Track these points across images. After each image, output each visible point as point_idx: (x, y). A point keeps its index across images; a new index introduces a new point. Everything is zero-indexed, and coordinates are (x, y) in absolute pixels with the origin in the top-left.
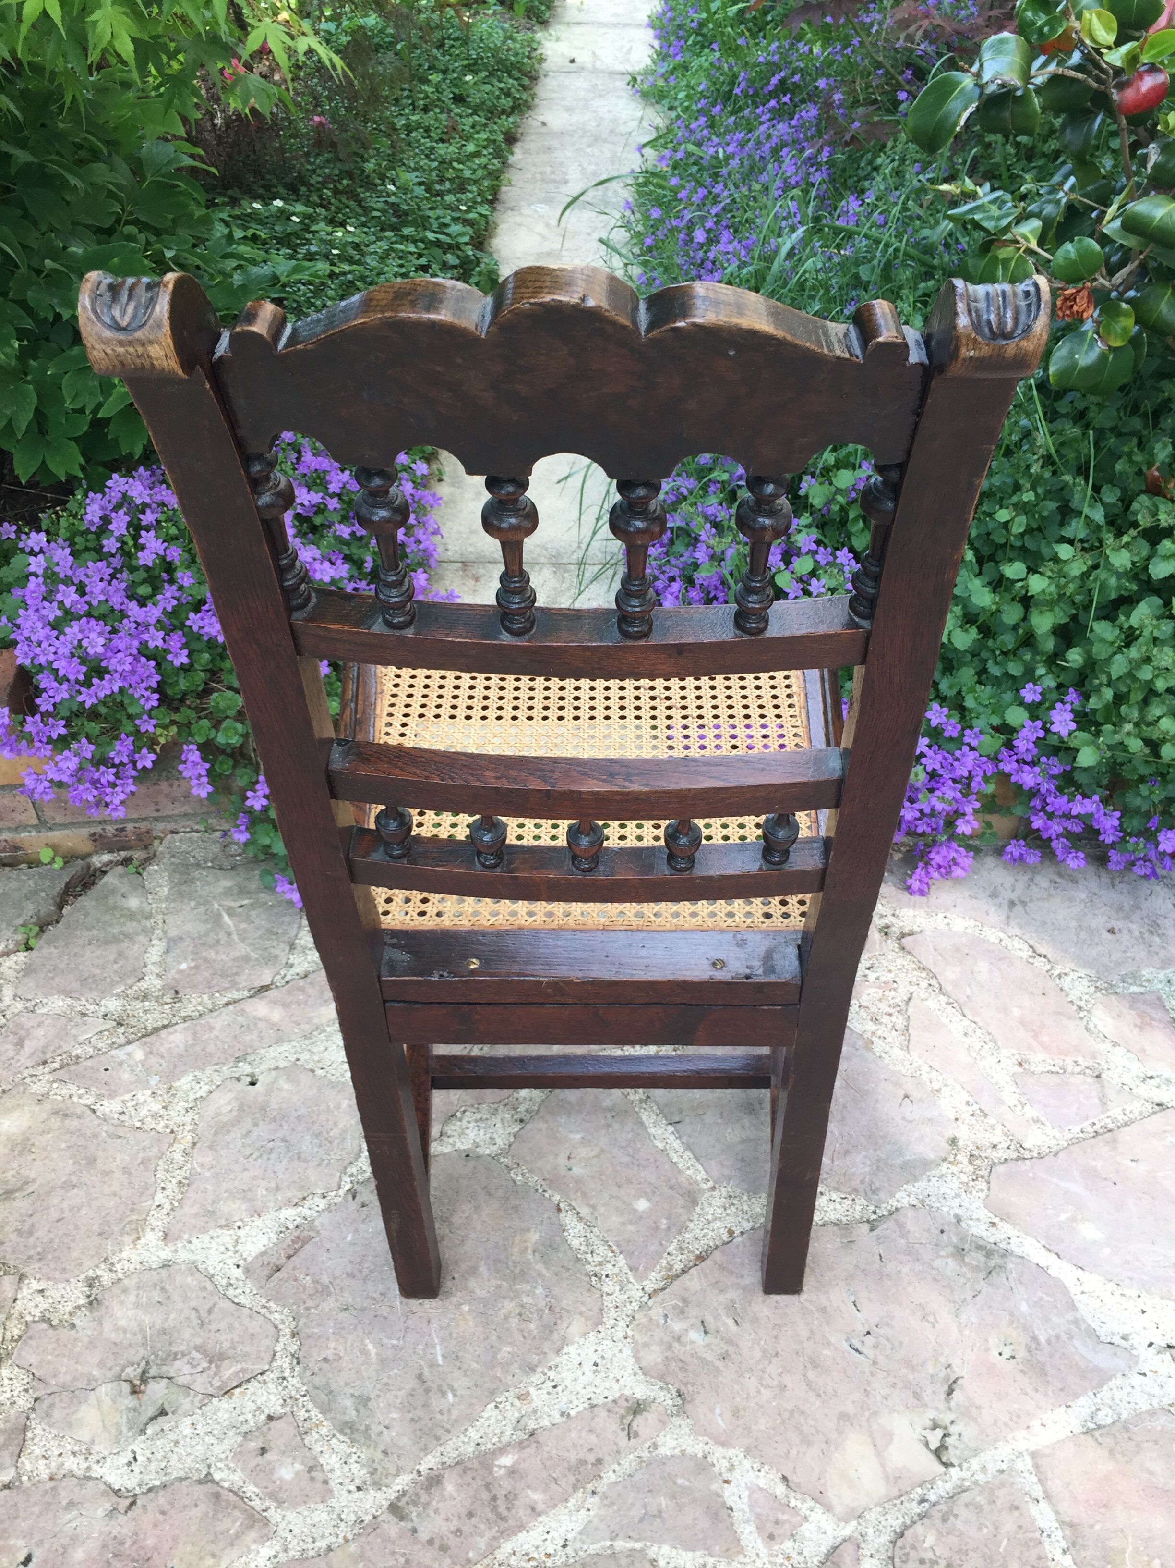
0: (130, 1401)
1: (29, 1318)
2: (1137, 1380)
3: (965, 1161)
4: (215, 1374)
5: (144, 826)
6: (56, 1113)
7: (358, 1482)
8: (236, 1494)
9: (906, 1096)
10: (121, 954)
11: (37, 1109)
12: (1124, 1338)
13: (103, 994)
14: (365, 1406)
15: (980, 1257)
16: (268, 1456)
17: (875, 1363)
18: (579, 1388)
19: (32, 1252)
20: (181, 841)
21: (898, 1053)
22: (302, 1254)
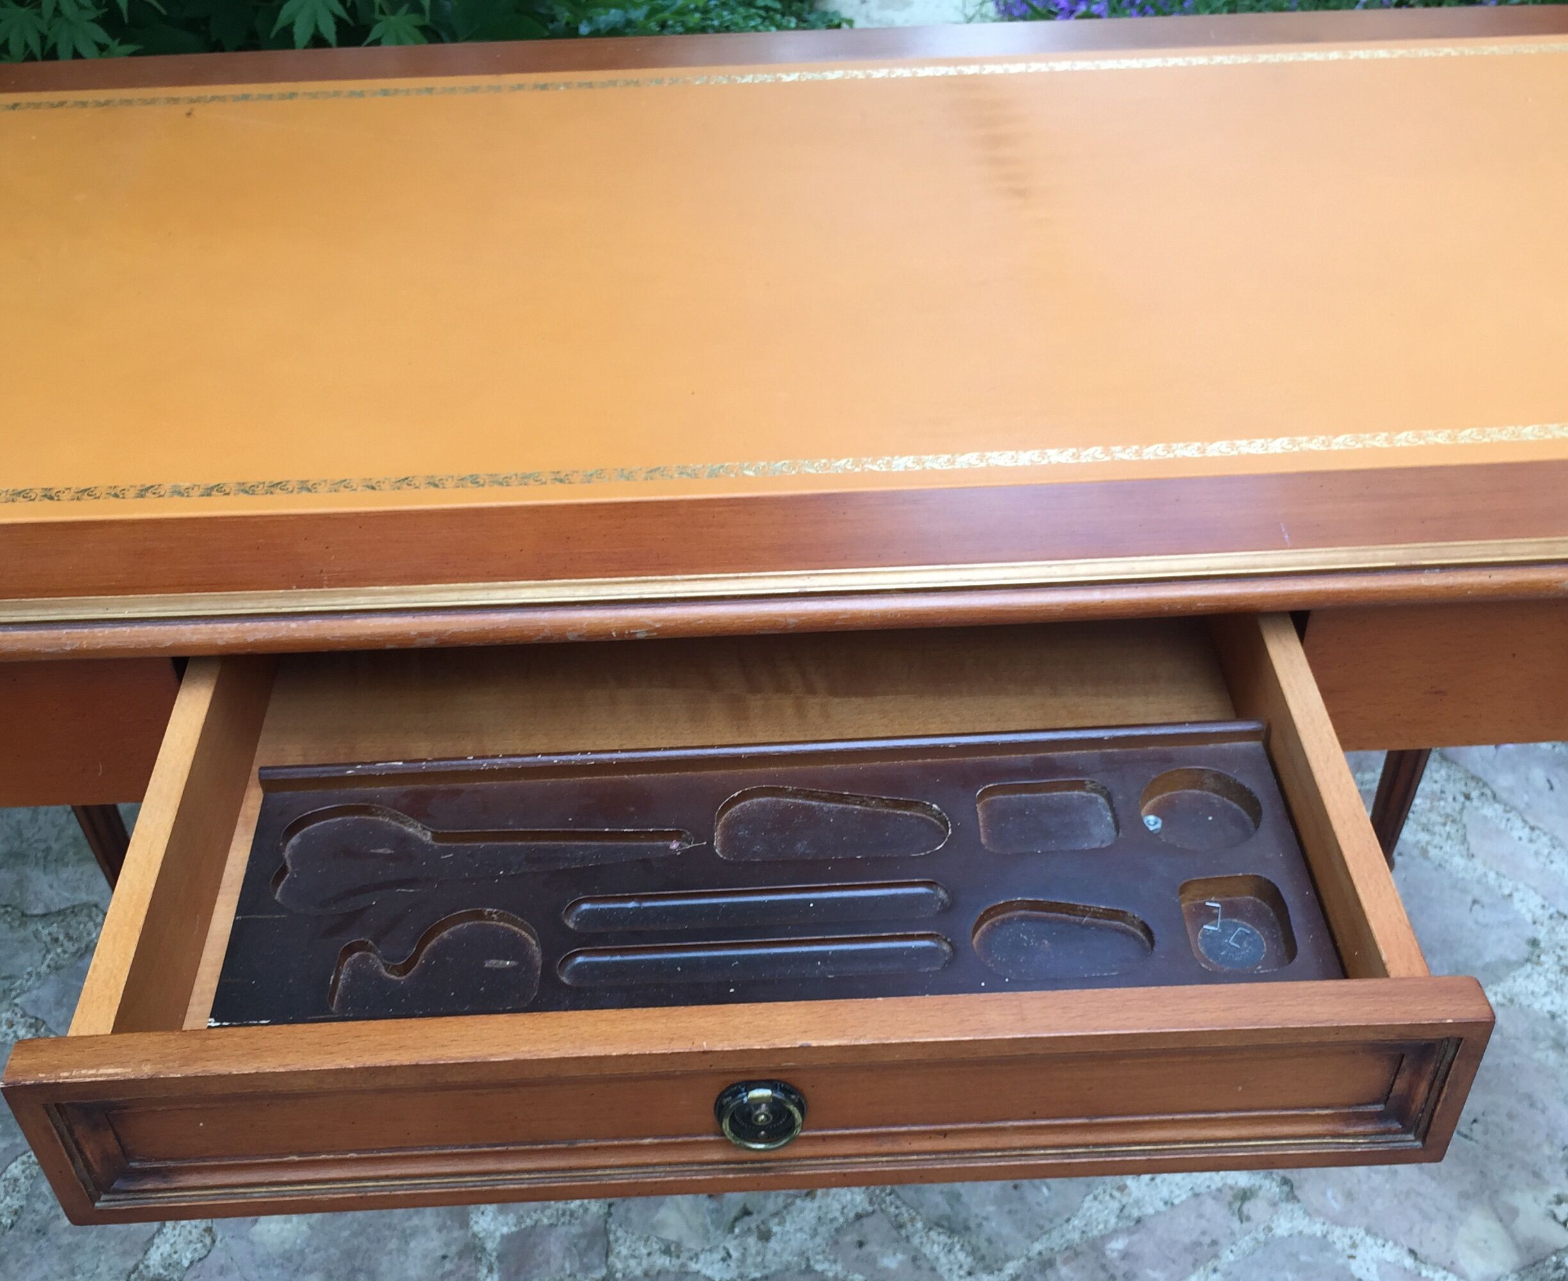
0: (710, 1206)
3: (1549, 962)
7: (966, 1268)
9: (1475, 902)
16: (868, 1248)
17: (1487, 1147)
21: (1459, 861)
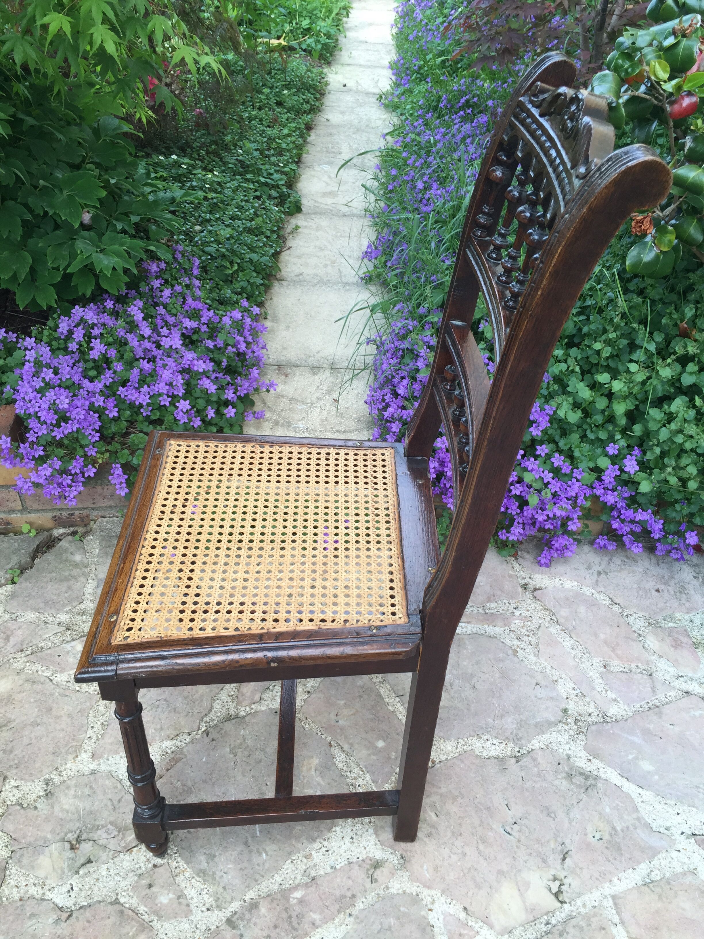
0: (69, 854)
1: (9, 803)
2: (675, 854)
3: (573, 723)
4: (122, 839)
5: (85, 512)
6: (28, 680)
7: (207, 906)
8: (133, 911)
9: (537, 684)
10: (69, 588)
11: (17, 678)
12: (667, 829)
13: (58, 611)
14: (213, 860)
15: (582, 779)
16: (154, 889)
17: (519, 841)
18: (342, 852)
19: (12, 763)
20: (107, 522)
21: (532, 658)
22: (175, 768)
